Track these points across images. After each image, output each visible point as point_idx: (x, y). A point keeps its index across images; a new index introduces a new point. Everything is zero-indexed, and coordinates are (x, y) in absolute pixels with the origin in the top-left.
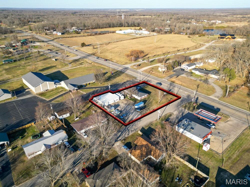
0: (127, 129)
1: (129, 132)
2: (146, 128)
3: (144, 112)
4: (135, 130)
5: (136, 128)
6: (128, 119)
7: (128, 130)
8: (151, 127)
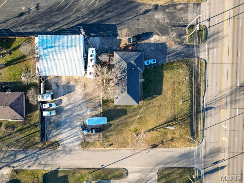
0: (37, 156)
1: (34, 163)
2: (60, 175)
3: (91, 138)
4: (45, 165)
5: (50, 163)
6: (56, 136)
7: (37, 159)
8: (68, 177)
